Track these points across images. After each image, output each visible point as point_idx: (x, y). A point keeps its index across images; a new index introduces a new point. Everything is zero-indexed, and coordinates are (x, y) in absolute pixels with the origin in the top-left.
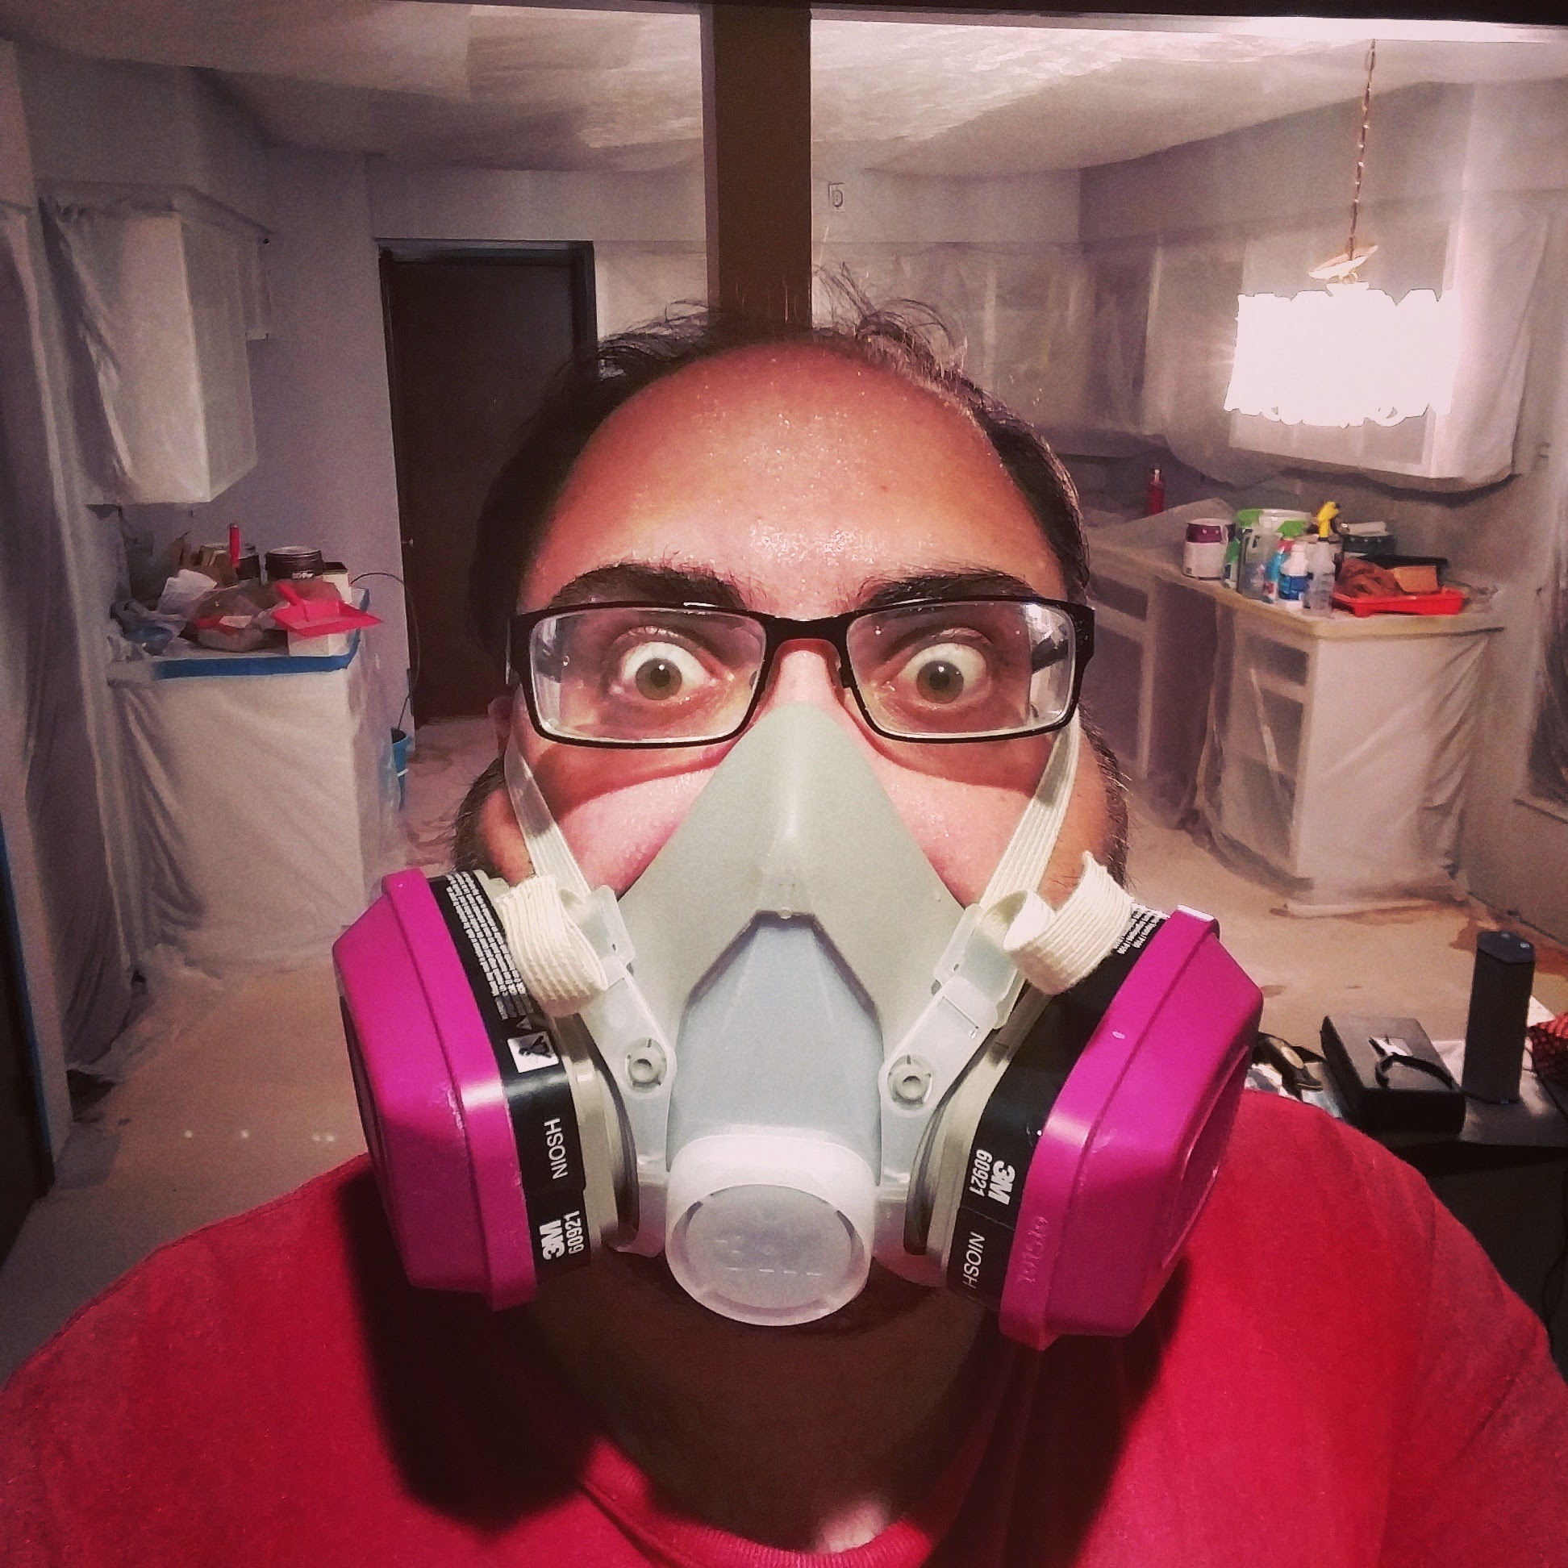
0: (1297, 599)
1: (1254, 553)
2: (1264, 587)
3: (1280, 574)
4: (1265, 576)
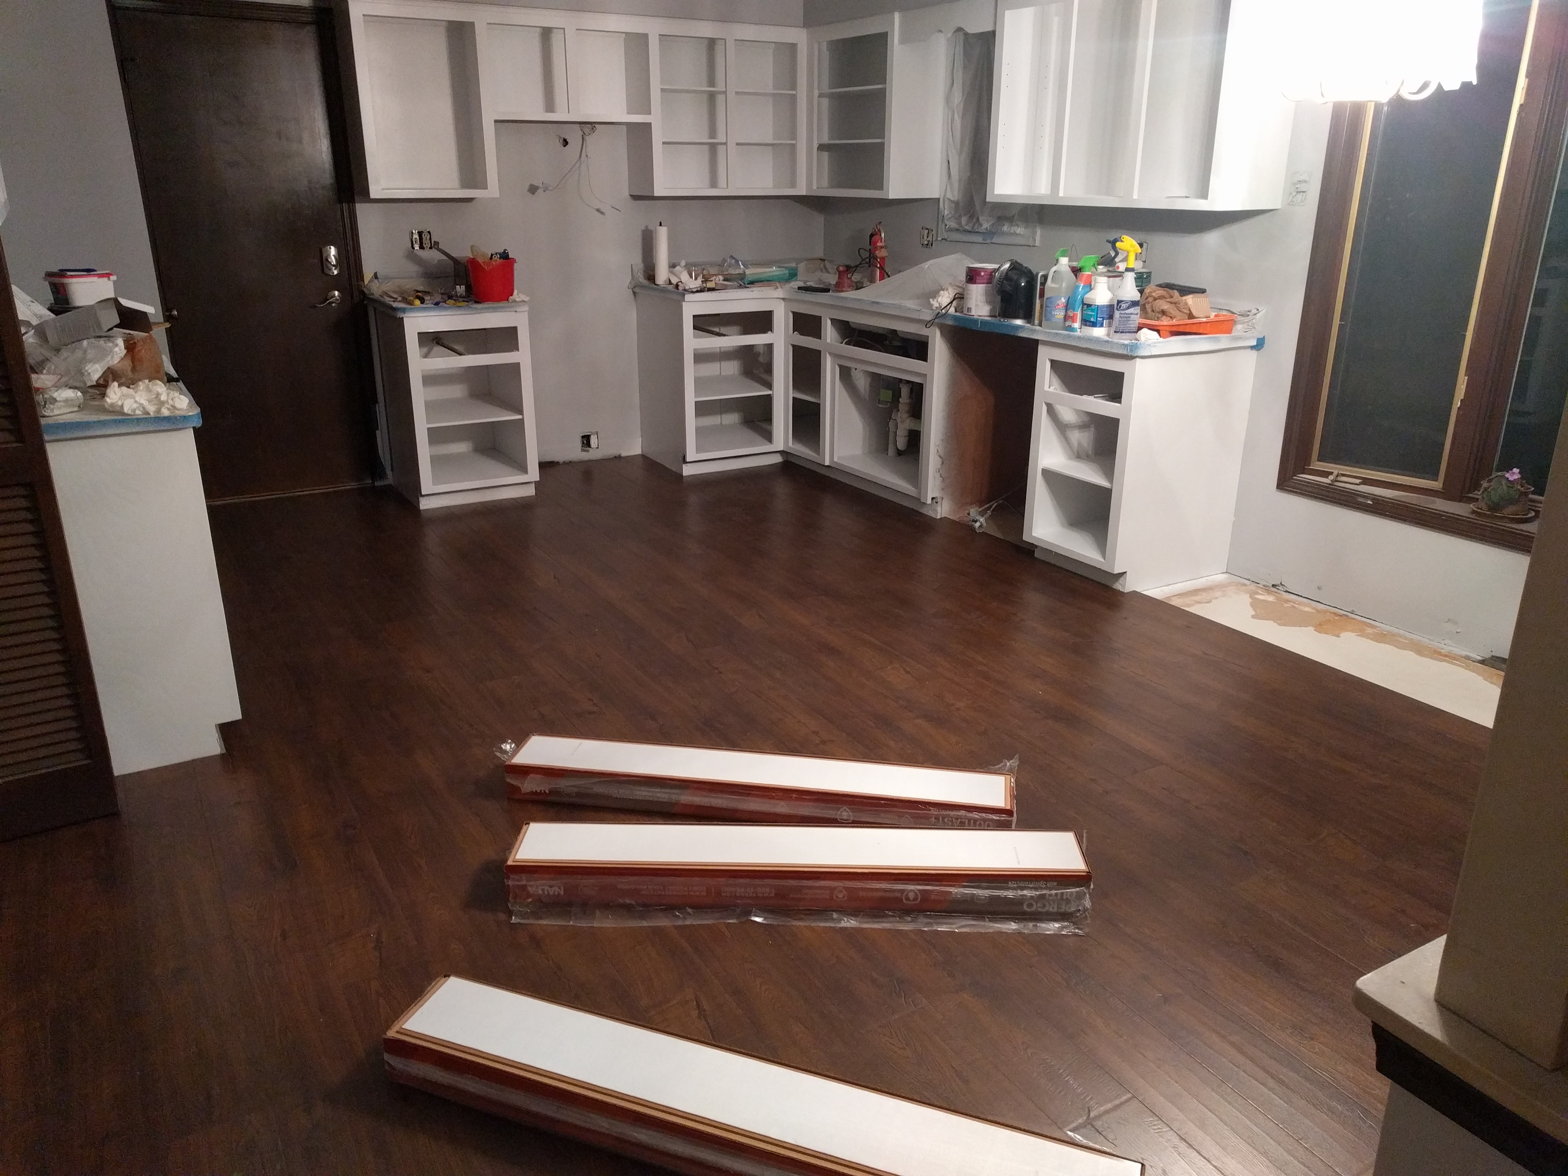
0: (1102, 326)
1: (1053, 288)
2: (1066, 318)
3: (1084, 304)
4: (1067, 307)
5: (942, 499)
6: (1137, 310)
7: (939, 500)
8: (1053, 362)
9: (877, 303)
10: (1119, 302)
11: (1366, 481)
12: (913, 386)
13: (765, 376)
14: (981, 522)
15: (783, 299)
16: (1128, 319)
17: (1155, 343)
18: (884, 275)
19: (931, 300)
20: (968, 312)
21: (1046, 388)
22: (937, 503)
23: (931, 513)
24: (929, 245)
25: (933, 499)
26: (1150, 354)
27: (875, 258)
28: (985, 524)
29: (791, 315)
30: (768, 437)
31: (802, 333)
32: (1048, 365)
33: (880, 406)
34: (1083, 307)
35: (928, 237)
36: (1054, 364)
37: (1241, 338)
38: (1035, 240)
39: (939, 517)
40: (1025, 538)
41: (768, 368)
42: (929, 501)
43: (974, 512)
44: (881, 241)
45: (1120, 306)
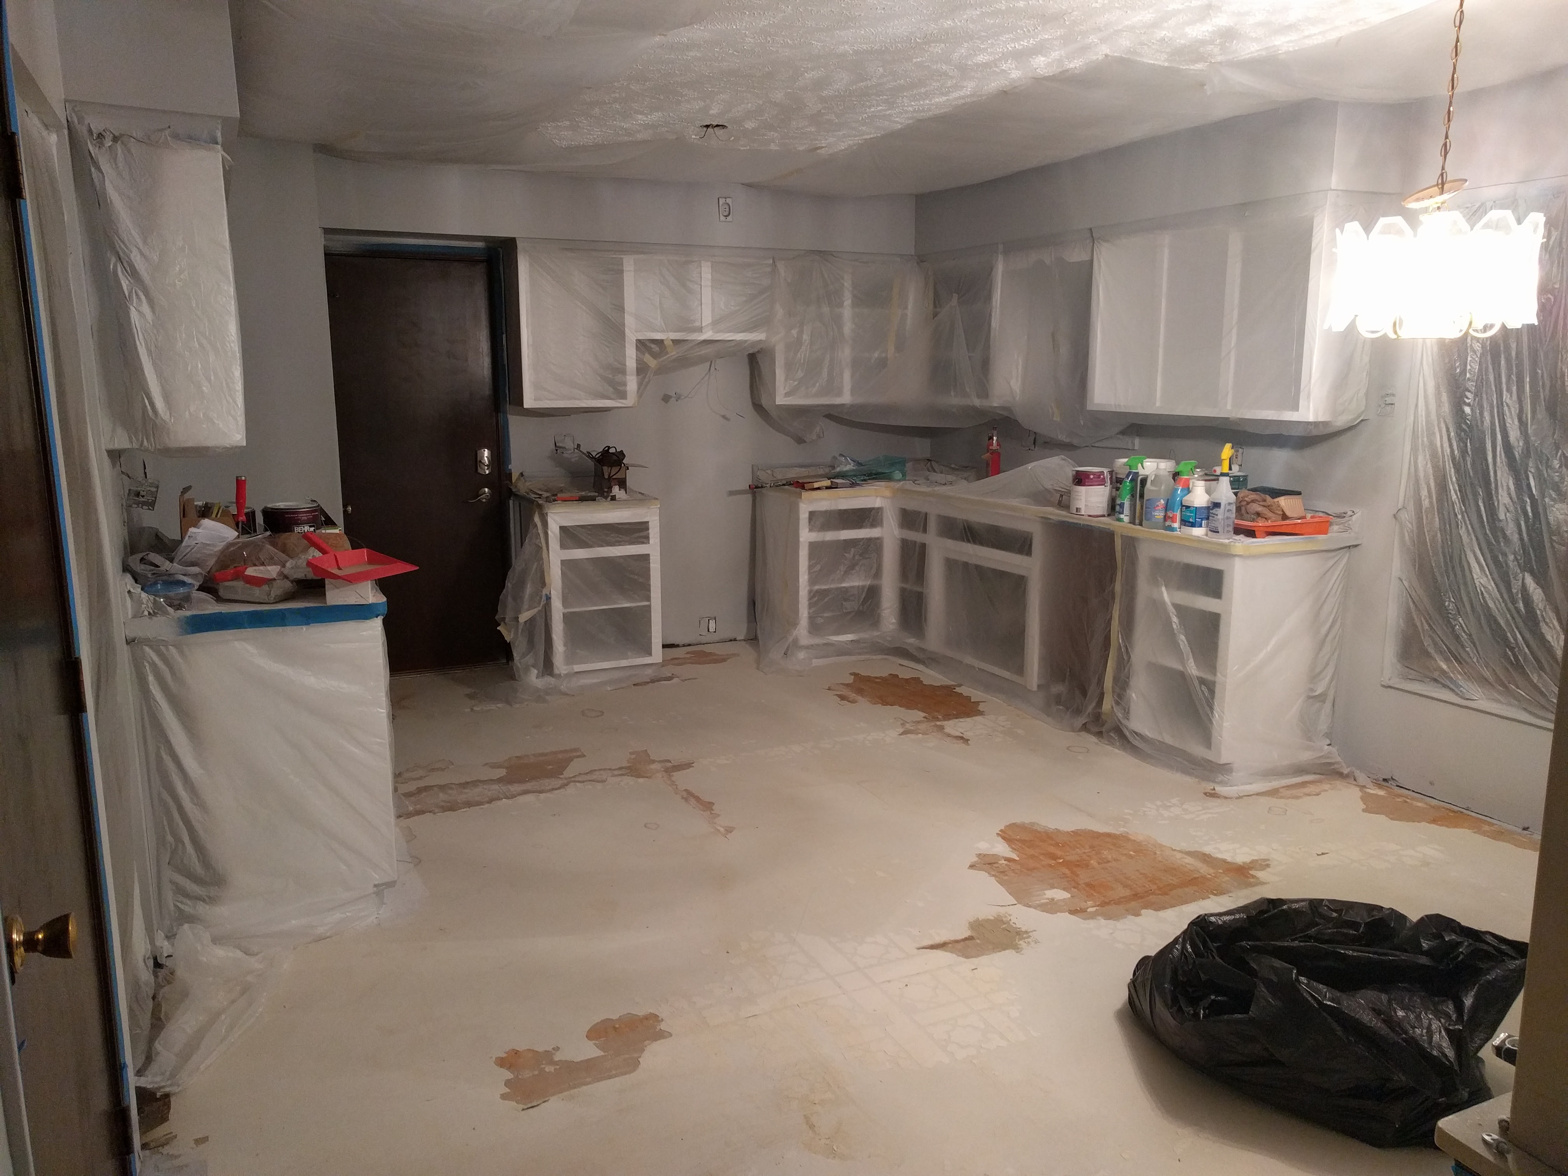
0: (1201, 526)
1: (1153, 490)
2: (1166, 518)
3: (1183, 506)
4: (1167, 508)
10: (1216, 503)
15: (891, 497)
20: (1077, 511)
29: (899, 511)
30: (876, 624)
31: (909, 528)
34: (1181, 508)
37: (1334, 540)
45: (1217, 508)
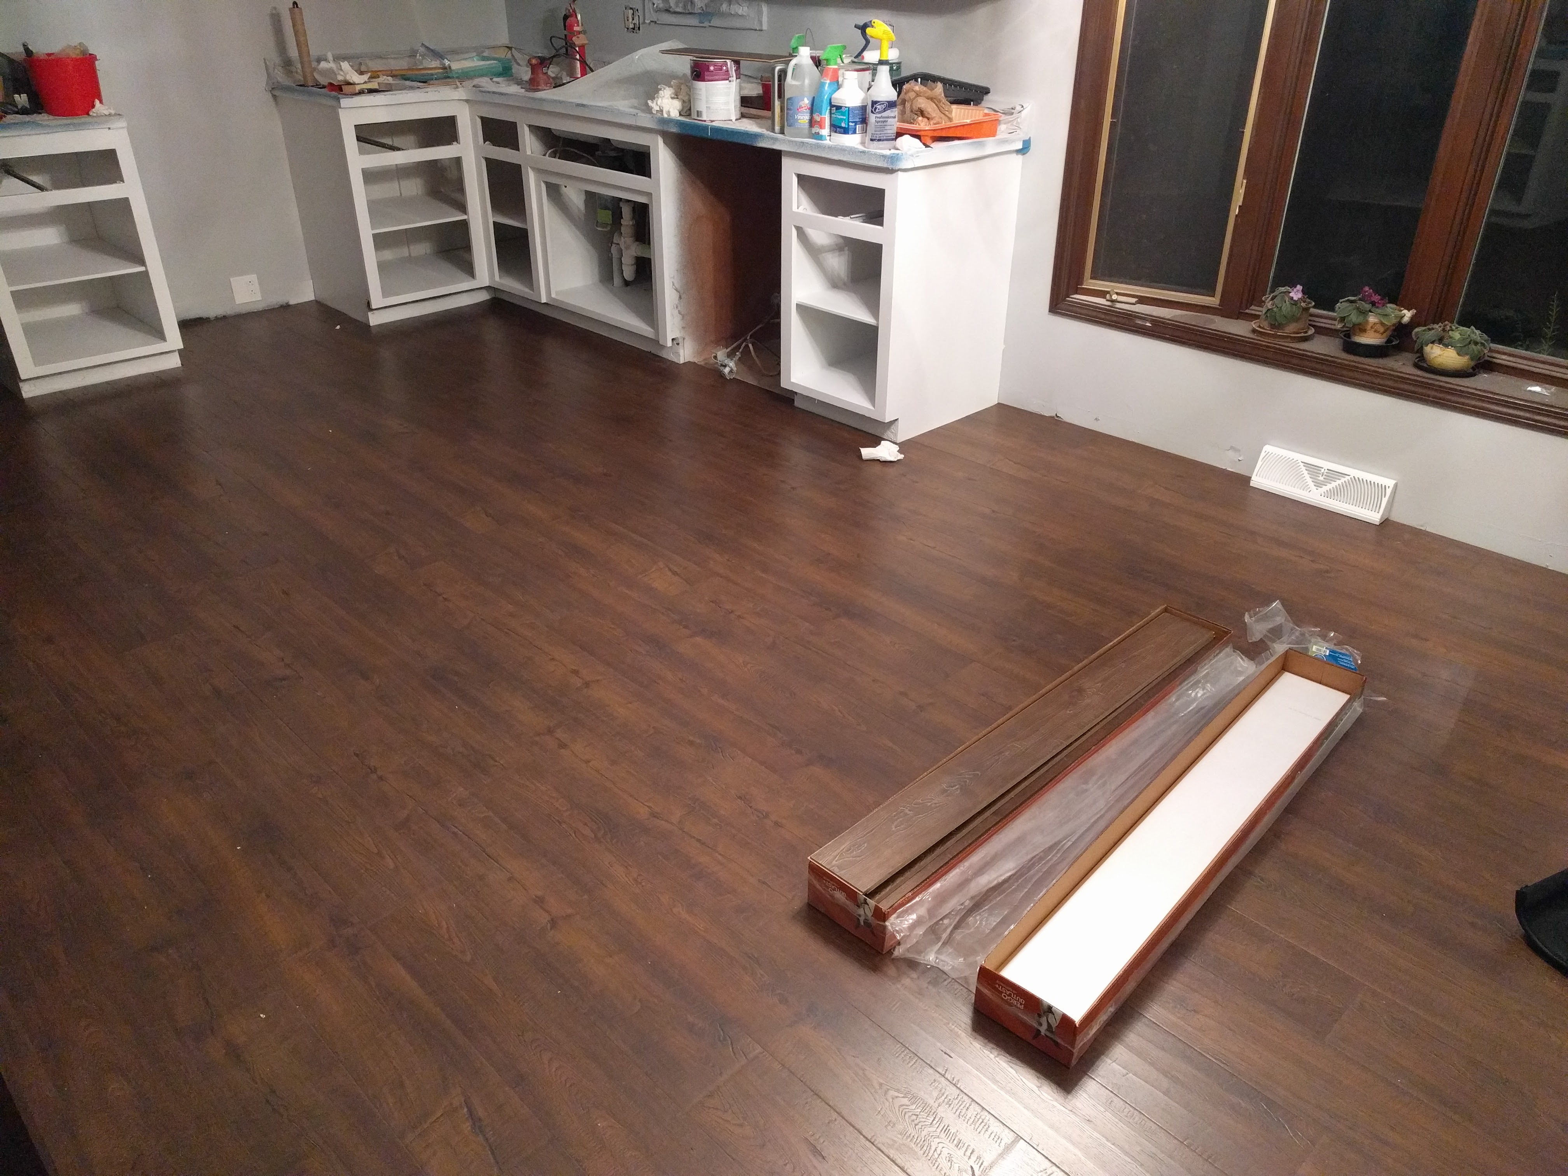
0: (854, 132)
1: (793, 85)
2: (812, 123)
3: (832, 106)
4: (812, 110)
5: (684, 339)
6: (894, 112)
7: (680, 341)
8: (800, 177)
9: (583, 105)
10: (874, 103)
11: (1142, 300)
12: (635, 204)
13: (457, 196)
14: (731, 367)
15: (467, 101)
16: (885, 124)
17: (918, 152)
18: (586, 69)
19: (650, 102)
20: (698, 116)
21: (795, 209)
22: (678, 344)
23: (672, 357)
24: (635, 29)
25: (673, 340)
26: (913, 166)
27: (573, 46)
28: (735, 369)
29: (479, 121)
30: (469, 269)
31: (496, 143)
32: (795, 180)
33: (599, 229)
34: (831, 109)
35: (633, 20)
36: (802, 179)
37: (1007, 141)
38: (761, 25)
39: (682, 362)
40: (784, 384)
41: (459, 185)
42: (669, 344)
43: (721, 354)
44: (578, 26)
45: (876, 108)
